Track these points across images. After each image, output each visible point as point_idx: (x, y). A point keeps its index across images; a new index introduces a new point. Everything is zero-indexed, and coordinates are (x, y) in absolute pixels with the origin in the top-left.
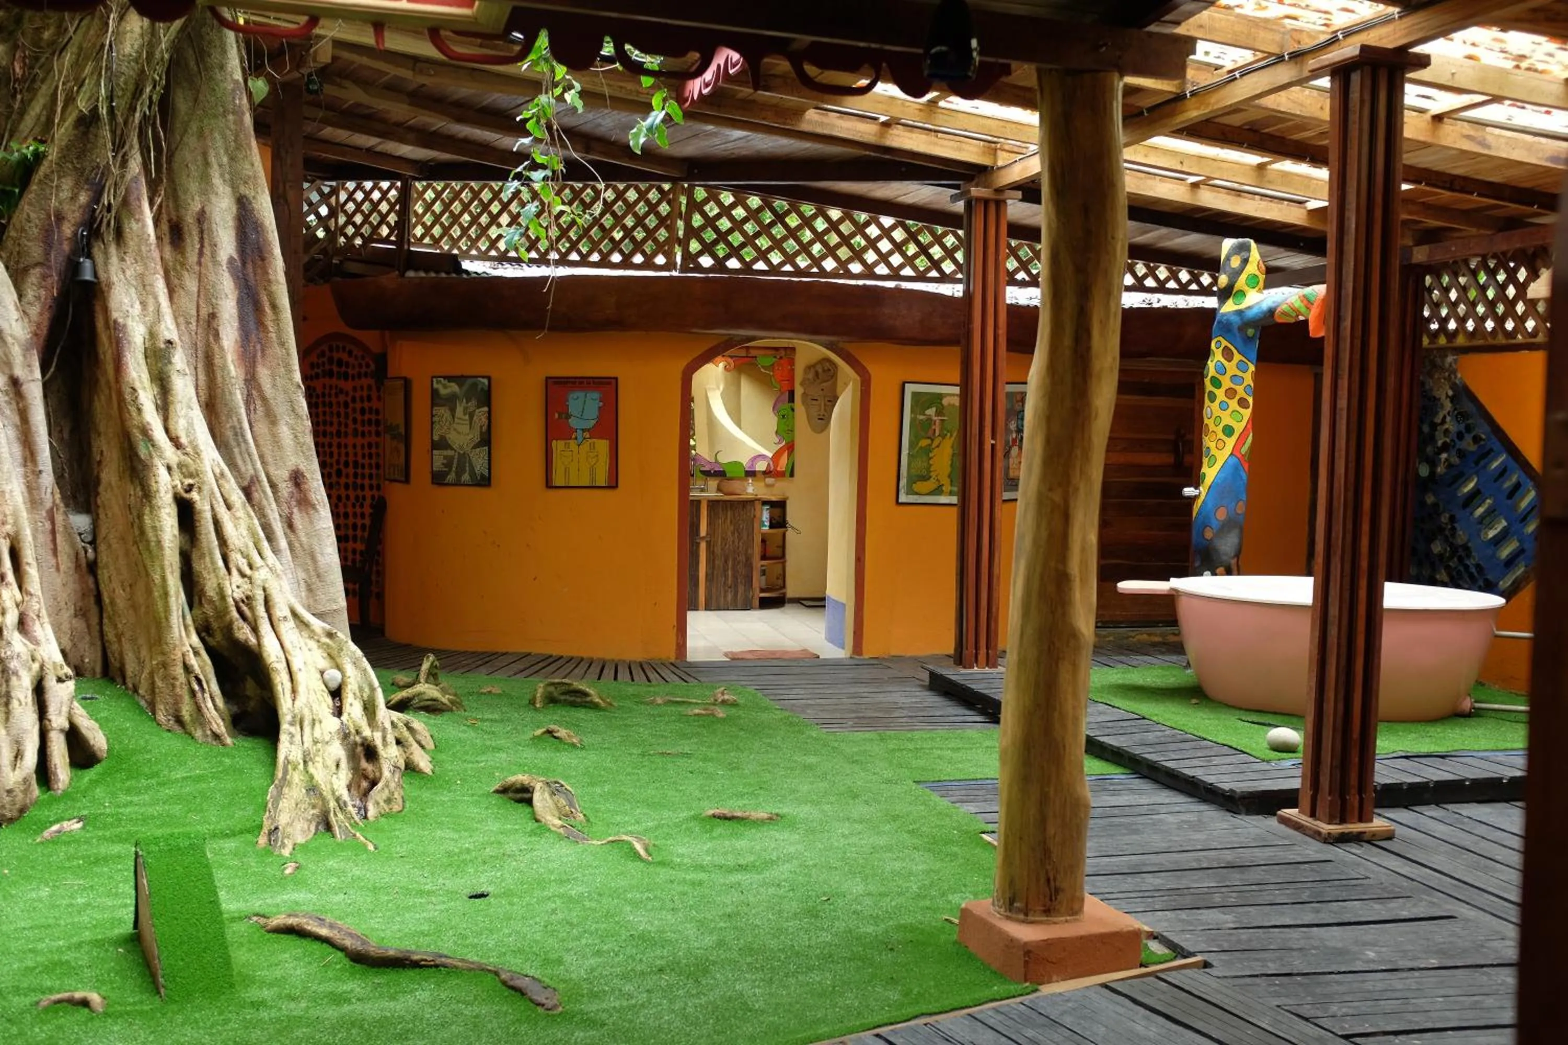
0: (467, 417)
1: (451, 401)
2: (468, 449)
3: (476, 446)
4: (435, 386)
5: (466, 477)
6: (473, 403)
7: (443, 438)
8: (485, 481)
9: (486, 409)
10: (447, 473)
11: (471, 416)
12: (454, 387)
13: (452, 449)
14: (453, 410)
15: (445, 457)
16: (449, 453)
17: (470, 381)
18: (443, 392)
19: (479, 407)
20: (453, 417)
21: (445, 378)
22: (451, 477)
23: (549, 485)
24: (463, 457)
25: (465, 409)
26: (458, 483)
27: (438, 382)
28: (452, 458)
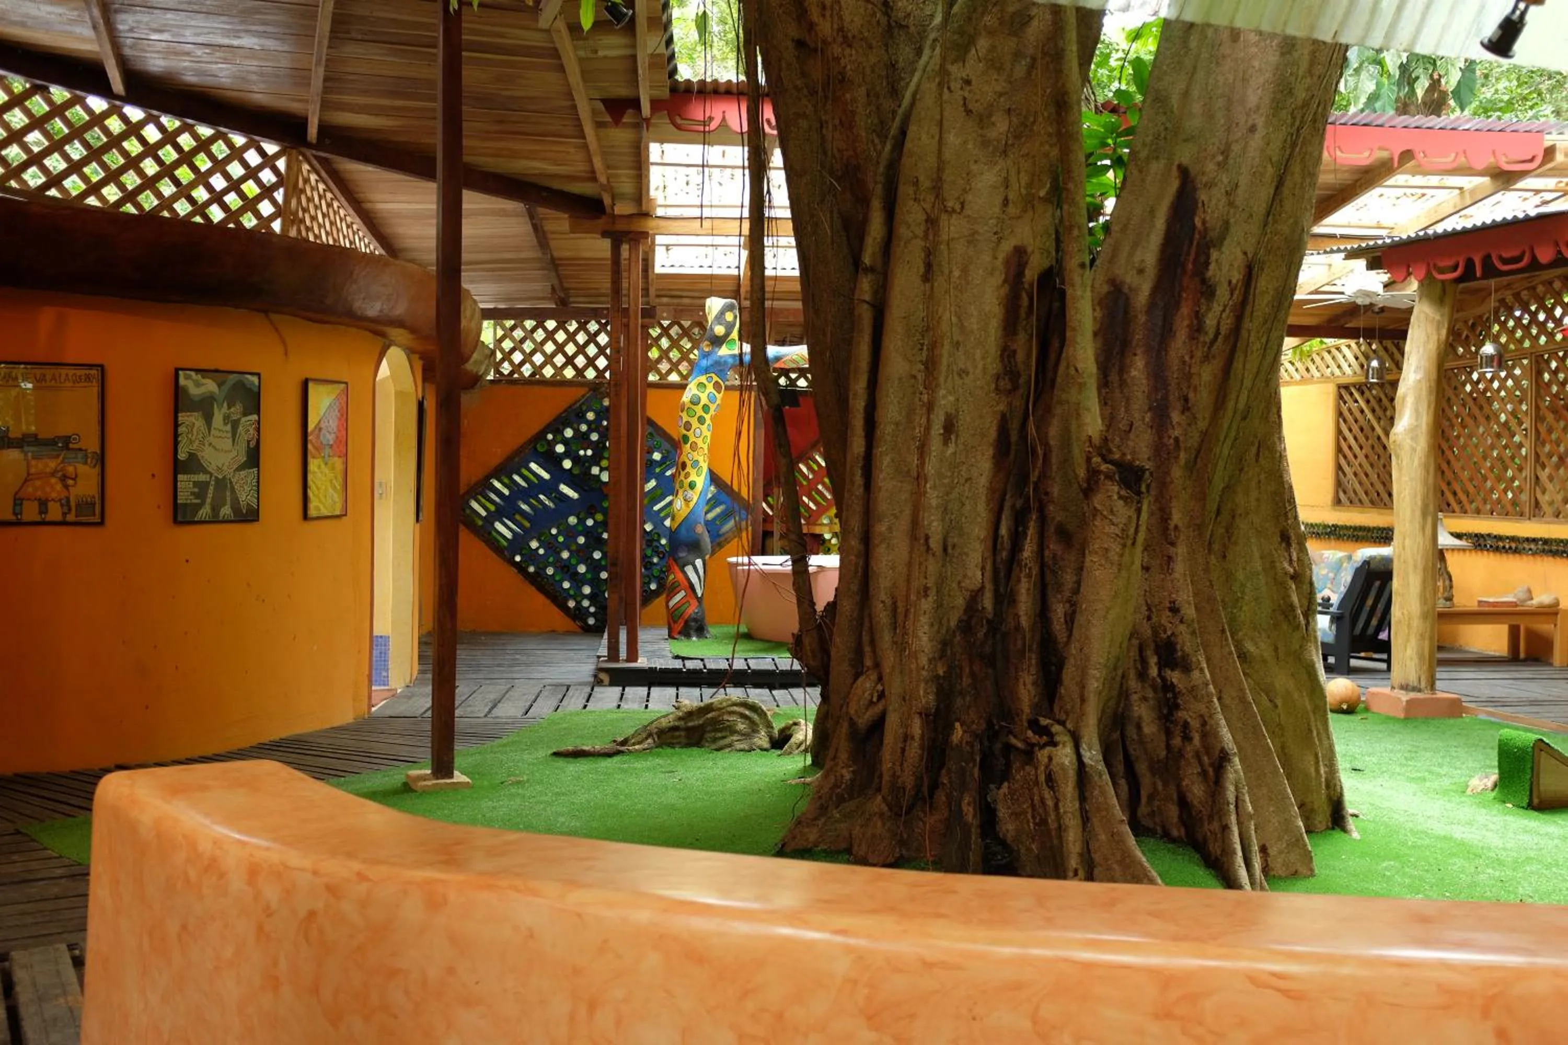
0: (229, 427)
1: (205, 406)
2: (228, 472)
3: (242, 468)
4: (182, 381)
5: (226, 511)
6: (238, 408)
7: (192, 456)
8: (250, 516)
9: (255, 417)
10: (199, 506)
11: (235, 425)
12: (210, 386)
13: (206, 471)
14: (208, 418)
15: (196, 484)
16: (202, 477)
17: (233, 378)
18: (194, 391)
19: (245, 414)
20: (209, 429)
21: (197, 371)
22: (205, 512)
23: (305, 516)
24: (222, 484)
25: (226, 419)
26: (215, 520)
27: (187, 378)
28: (207, 484)
